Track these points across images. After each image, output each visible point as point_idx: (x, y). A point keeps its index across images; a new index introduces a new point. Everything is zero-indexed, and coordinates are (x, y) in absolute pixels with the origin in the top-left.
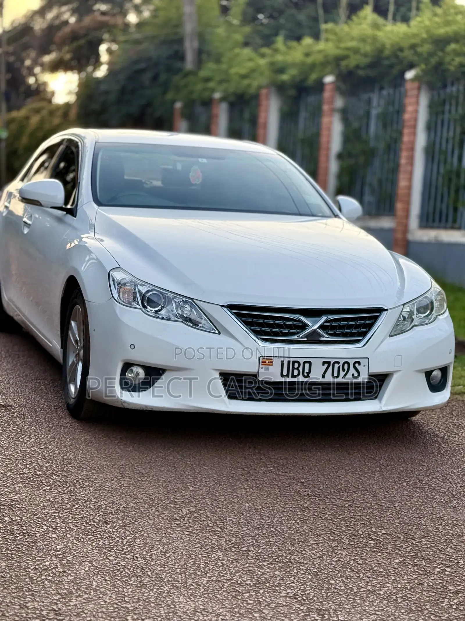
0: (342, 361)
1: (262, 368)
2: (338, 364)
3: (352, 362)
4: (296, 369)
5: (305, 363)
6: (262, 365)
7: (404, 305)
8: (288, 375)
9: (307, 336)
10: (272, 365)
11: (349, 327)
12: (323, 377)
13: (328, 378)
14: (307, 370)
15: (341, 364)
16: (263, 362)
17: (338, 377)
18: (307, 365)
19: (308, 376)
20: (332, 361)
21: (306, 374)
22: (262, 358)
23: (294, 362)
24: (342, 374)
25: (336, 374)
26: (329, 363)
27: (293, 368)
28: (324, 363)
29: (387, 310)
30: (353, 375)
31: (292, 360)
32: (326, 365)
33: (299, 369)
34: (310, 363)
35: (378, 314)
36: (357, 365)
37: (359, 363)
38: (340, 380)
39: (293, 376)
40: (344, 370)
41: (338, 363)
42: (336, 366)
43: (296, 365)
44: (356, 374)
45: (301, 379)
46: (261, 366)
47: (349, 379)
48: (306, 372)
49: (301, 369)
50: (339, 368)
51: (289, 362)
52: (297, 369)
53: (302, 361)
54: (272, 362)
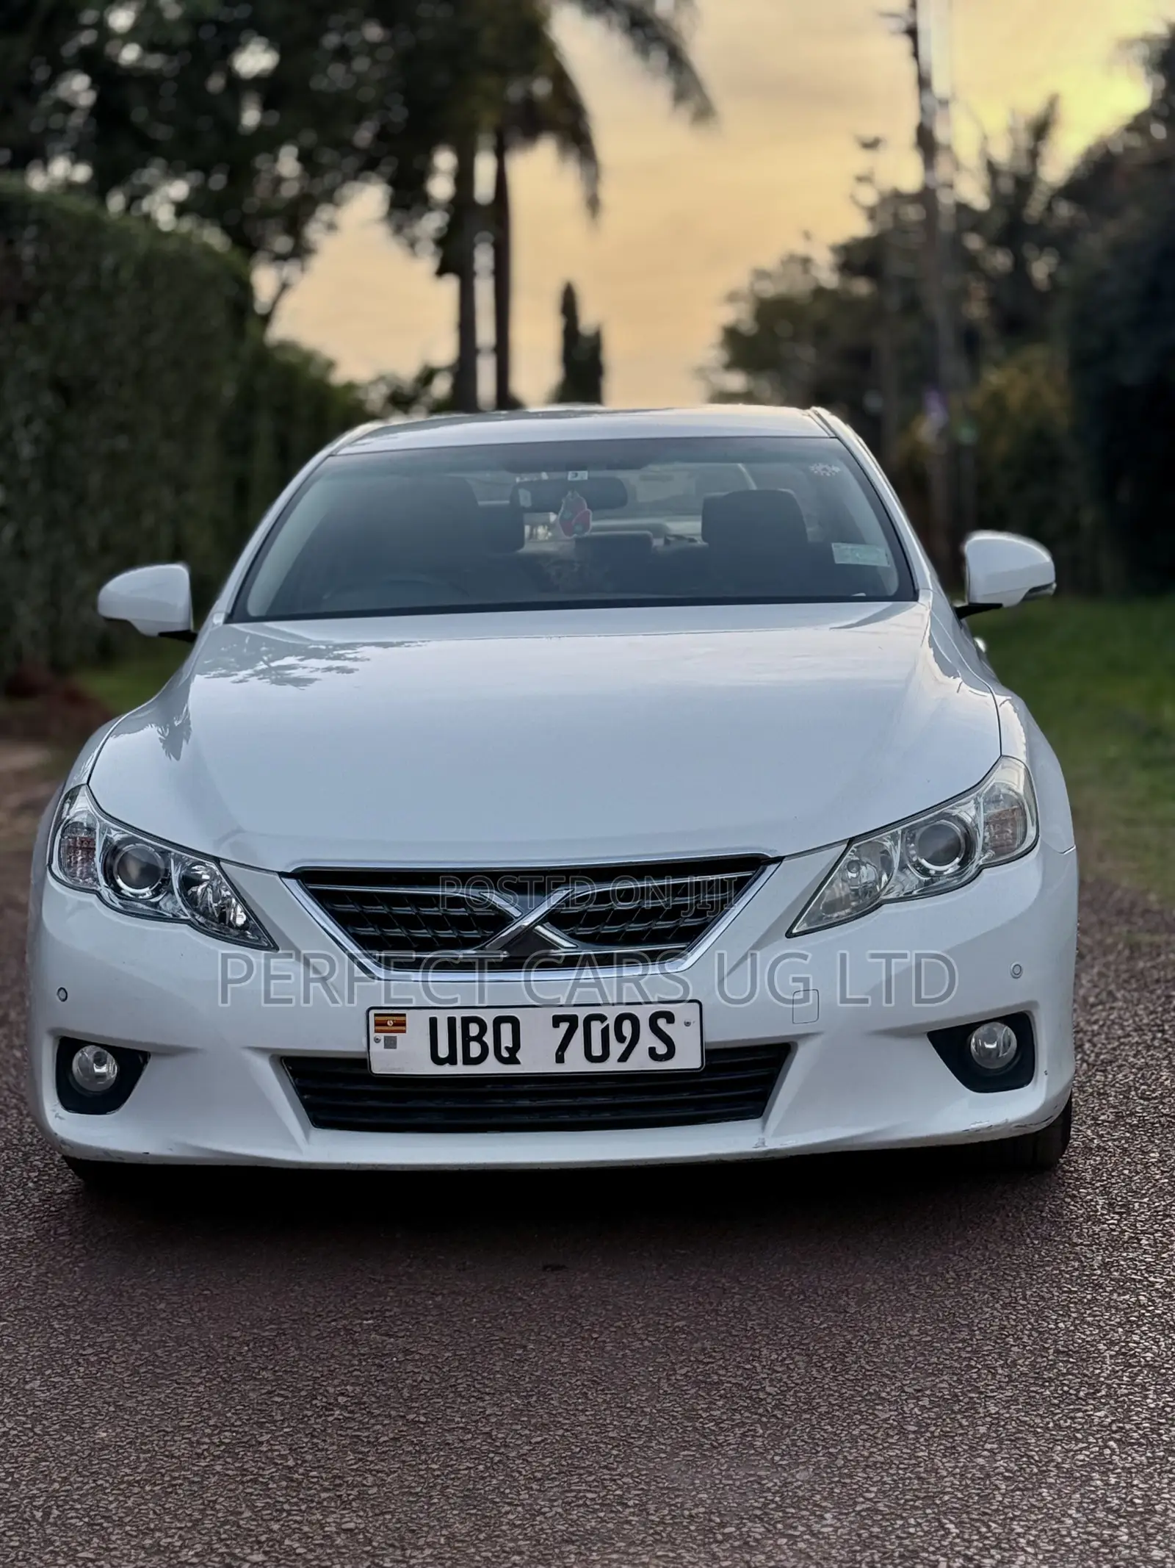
0: (611, 1014)
1: (377, 1040)
2: (602, 1022)
3: (643, 1014)
4: (474, 1039)
5: (498, 1022)
6: (376, 1031)
7: (851, 841)
8: (451, 1060)
9: (507, 945)
10: (404, 1032)
11: (645, 915)
12: (560, 1059)
13: (576, 1062)
14: (507, 1040)
15: (611, 1022)
16: (377, 1024)
17: (604, 1057)
18: (506, 1029)
19: (513, 1060)
20: (582, 1014)
21: (505, 1054)
22: (372, 1013)
23: (466, 1021)
24: (616, 1049)
25: (597, 1050)
26: (573, 1020)
27: (467, 1039)
28: (557, 1021)
29: (779, 860)
30: (652, 1052)
31: (458, 1015)
32: (564, 1026)
33: (484, 1039)
34: (515, 1022)
35: (748, 874)
36: (662, 1023)
37: (670, 1018)
38: (611, 1065)
39: (468, 1060)
40: (621, 1039)
41: (602, 1018)
42: (596, 1027)
43: (474, 1030)
44: (662, 1049)
45: (491, 1066)
46: (373, 1035)
47: (640, 1061)
48: (507, 1048)
49: (489, 1038)
50: (605, 1032)
51: (451, 1021)
52: (479, 1039)
53: (488, 1017)
54: (404, 1025)
